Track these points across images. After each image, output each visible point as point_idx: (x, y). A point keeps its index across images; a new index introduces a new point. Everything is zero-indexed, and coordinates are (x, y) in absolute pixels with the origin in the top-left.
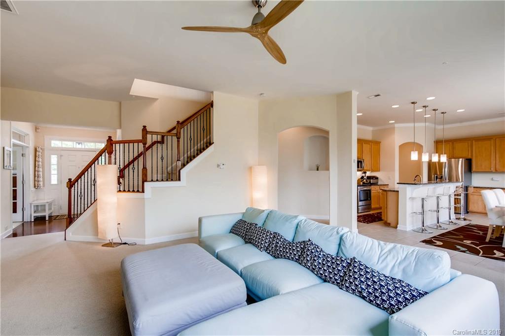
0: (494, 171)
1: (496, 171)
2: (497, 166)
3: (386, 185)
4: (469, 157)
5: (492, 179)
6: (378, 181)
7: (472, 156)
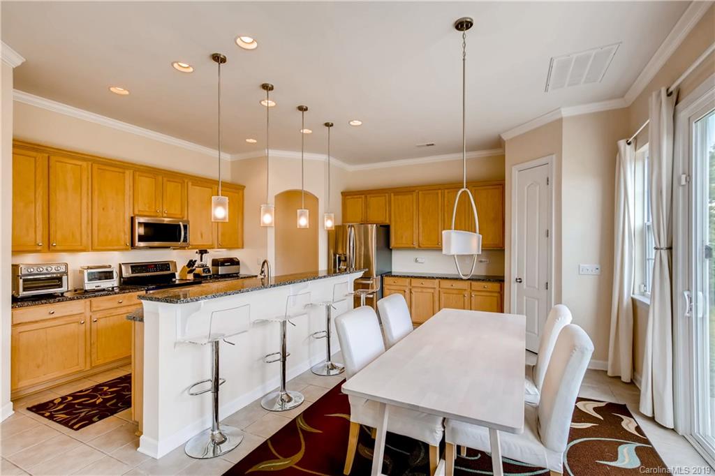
0: (417, 247)
1: (419, 246)
2: (421, 239)
3: (253, 277)
4: (387, 222)
5: (416, 261)
6: (239, 269)
7: (390, 220)
